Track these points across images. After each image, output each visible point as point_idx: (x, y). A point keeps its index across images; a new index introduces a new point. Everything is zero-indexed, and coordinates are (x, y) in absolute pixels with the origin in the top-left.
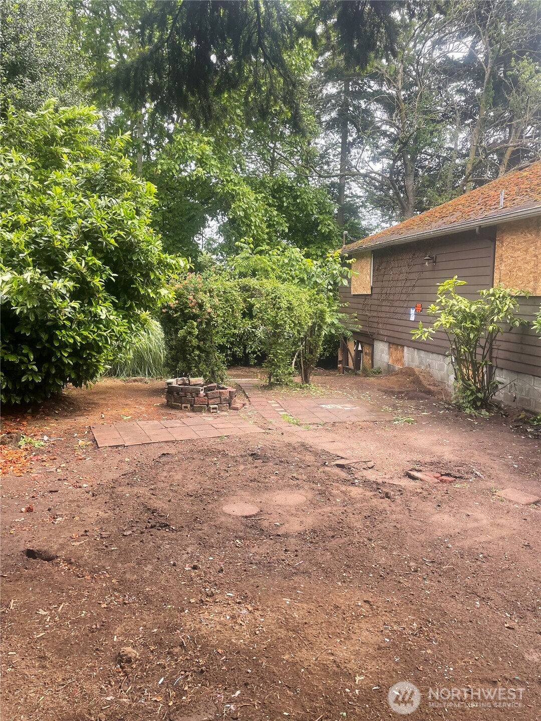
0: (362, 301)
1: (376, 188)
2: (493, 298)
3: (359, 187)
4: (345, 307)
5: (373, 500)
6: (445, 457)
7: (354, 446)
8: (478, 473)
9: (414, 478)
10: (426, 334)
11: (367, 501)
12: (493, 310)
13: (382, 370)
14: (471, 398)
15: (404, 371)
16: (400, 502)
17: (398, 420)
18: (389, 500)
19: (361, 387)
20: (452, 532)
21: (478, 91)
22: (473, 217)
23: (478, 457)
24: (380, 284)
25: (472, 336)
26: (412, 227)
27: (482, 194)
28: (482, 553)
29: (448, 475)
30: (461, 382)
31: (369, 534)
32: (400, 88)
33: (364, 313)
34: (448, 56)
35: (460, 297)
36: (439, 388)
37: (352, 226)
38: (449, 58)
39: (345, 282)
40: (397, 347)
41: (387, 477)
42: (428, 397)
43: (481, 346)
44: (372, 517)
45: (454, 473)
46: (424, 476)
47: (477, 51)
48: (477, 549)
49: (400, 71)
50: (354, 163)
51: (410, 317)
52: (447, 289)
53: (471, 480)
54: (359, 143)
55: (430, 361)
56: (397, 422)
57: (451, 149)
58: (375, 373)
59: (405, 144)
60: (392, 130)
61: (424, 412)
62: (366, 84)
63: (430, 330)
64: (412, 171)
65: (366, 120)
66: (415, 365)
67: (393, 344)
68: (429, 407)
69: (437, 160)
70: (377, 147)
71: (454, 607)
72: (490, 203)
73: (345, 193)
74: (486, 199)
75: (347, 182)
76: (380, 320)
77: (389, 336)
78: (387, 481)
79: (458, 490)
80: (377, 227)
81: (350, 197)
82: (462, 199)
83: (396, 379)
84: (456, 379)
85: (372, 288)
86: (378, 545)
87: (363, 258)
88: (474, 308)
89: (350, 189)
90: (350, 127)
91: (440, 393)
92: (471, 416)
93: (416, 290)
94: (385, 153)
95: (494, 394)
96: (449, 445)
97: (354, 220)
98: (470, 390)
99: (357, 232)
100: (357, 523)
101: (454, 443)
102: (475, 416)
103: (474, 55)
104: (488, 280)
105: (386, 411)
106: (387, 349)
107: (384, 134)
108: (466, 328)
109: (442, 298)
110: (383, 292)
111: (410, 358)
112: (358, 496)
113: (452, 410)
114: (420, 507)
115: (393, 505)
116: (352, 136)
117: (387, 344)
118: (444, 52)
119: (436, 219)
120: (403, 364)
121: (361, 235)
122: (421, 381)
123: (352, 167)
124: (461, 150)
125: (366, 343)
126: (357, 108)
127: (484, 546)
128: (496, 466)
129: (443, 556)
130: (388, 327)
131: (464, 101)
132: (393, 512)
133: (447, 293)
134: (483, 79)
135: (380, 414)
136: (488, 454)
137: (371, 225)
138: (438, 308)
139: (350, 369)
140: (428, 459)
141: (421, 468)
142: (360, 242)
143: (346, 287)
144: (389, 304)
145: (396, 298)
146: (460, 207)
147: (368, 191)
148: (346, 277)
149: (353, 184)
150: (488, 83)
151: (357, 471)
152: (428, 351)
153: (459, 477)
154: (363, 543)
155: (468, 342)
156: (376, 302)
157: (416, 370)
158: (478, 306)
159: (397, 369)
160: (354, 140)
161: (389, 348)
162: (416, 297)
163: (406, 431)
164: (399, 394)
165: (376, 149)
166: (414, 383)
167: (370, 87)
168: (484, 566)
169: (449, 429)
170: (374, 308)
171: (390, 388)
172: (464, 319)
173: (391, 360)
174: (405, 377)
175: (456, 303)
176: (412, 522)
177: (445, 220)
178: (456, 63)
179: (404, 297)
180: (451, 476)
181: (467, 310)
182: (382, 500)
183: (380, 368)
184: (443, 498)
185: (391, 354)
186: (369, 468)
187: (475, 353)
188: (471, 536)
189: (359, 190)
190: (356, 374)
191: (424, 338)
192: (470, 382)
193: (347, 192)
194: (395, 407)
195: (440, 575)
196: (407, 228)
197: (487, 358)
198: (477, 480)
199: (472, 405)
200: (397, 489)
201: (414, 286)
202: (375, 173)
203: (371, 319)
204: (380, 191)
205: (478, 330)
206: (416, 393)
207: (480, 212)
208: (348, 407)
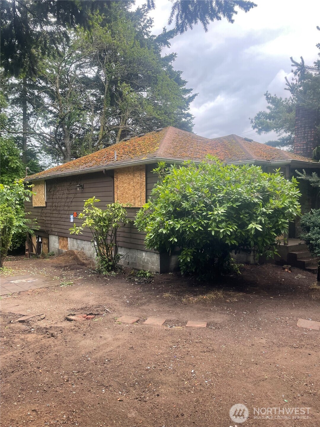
0: (40, 210)
1: (47, 142)
2: (114, 209)
3: (37, 141)
4: (28, 215)
5: (43, 341)
6: (90, 304)
7: (33, 306)
8: (108, 310)
9: (70, 320)
10: (78, 231)
11: (38, 342)
12: (115, 215)
13: (55, 253)
14: (106, 265)
15: (68, 253)
16: (61, 338)
17: (63, 285)
18: (54, 338)
19: (40, 266)
20: (91, 349)
21: (102, 96)
22: (101, 164)
23: (109, 300)
24: (51, 200)
25: (104, 230)
26: (68, 167)
27: (107, 152)
28: (107, 359)
29: (91, 314)
30: (100, 257)
31: (38, 365)
32: (58, 87)
33: (42, 218)
34: (85, 75)
35: (97, 208)
36: (89, 261)
37: (32, 164)
38: (86, 76)
39: (28, 199)
40: (64, 238)
41: (53, 323)
42: (82, 267)
43: (110, 236)
44: (41, 352)
45: (94, 312)
46: (77, 318)
47: (100, 75)
48: (105, 357)
49: (58, 78)
50: (32, 126)
51: (70, 220)
52: (90, 204)
53: (104, 315)
54: (34, 115)
55: (83, 245)
56: (62, 286)
57: (91, 125)
58: (50, 255)
59: (63, 119)
60: (55, 110)
61: (79, 277)
62: (38, 81)
63: (80, 228)
64: (68, 135)
65: (38, 102)
66: (74, 249)
67: (61, 236)
68: (82, 273)
69: (83, 131)
70: (47, 119)
71: (89, 398)
72: (110, 157)
73: (27, 144)
74: (109, 155)
75: (28, 137)
76: (52, 222)
77: (58, 232)
78: (53, 325)
79: (96, 323)
80: (49, 166)
81: (31, 146)
82: (96, 154)
83: (63, 258)
84: (97, 255)
85: (46, 203)
86: (44, 370)
87: (39, 184)
88: (104, 214)
89: (30, 141)
90: (28, 105)
91: (89, 264)
92: (106, 276)
93: (73, 204)
94: (51, 123)
95: (118, 262)
96: (93, 295)
97: (34, 160)
98: (105, 261)
99: (35, 168)
100: (30, 358)
101: (96, 293)
102: (108, 276)
103: (98, 77)
104: (111, 199)
105: (56, 279)
106: (57, 240)
107: (51, 112)
108: (101, 226)
109: (86, 209)
110: (54, 205)
111: (72, 244)
112: (33, 340)
113: (96, 273)
114: (73, 339)
115: (56, 341)
116: (30, 110)
117: (57, 237)
118: (83, 72)
119: (82, 164)
120: (68, 249)
121: (39, 170)
122: (78, 258)
123: (31, 129)
124: (96, 126)
125: (44, 237)
126: (33, 94)
127: (109, 354)
128: (118, 304)
129: (85, 366)
130: (58, 226)
131: (96, 100)
132: (55, 345)
133: (89, 206)
134: (104, 90)
135: (52, 282)
136: (114, 297)
137: (46, 164)
138: (84, 215)
139: (34, 254)
140: (80, 307)
141: (75, 313)
142: (37, 174)
143: (28, 202)
144: (57, 213)
145: (62, 208)
146: (95, 158)
147: (42, 144)
148: (28, 196)
149: (32, 139)
150: (107, 93)
151: (33, 322)
152: (82, 240)
153: (97, 315)
154: (34, 371)
155: (102, 234)
156: (49, 211)
157: (76, 252)
158: (107, 213)
159: (64, 252)
160: (32, 112)
161: (59, 239)
162: (73, 208)
163: (68, 290)
164: (65, 268)
165: (46, 120)
166: (74, 259)
167: (40, 83)
168: (108, 366)
169: (93, 285)
170: (48, 215)
171: (60, 264)
172: (100, 221)
173: (60, 246)
174: (68, 256)
175: (95, 212)
176: (67, 349)
177: (87, 165)
178: (89, 79)
179: (66, 208)
180: (93, 314)
181: (101, 216)
182: (49, 339)
183: (53, 252)
184: (87, 329)
185: (60, 243)
186: (42, 319)
187: (107, 239)
188: (102, 350)
189: (37, 142)
190: (38, 257)
191: (77, 233)
192: (105, 256)
193: (28, 143)
194: (62, 276)
195: (83, 379)
196: (66, 168)
197: (113, 242)
198: (108, 314)
199: (106, 270)
200: (60, 329)
201: (72, 202)
202: (45, 134)
203: (47, 222)
204: (50, 144)
205: (107, 226)
206: (75, 265)
207: (105, 161)
208: (30, 280)
